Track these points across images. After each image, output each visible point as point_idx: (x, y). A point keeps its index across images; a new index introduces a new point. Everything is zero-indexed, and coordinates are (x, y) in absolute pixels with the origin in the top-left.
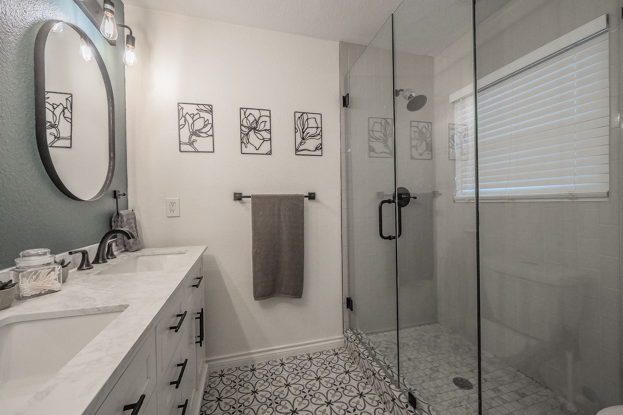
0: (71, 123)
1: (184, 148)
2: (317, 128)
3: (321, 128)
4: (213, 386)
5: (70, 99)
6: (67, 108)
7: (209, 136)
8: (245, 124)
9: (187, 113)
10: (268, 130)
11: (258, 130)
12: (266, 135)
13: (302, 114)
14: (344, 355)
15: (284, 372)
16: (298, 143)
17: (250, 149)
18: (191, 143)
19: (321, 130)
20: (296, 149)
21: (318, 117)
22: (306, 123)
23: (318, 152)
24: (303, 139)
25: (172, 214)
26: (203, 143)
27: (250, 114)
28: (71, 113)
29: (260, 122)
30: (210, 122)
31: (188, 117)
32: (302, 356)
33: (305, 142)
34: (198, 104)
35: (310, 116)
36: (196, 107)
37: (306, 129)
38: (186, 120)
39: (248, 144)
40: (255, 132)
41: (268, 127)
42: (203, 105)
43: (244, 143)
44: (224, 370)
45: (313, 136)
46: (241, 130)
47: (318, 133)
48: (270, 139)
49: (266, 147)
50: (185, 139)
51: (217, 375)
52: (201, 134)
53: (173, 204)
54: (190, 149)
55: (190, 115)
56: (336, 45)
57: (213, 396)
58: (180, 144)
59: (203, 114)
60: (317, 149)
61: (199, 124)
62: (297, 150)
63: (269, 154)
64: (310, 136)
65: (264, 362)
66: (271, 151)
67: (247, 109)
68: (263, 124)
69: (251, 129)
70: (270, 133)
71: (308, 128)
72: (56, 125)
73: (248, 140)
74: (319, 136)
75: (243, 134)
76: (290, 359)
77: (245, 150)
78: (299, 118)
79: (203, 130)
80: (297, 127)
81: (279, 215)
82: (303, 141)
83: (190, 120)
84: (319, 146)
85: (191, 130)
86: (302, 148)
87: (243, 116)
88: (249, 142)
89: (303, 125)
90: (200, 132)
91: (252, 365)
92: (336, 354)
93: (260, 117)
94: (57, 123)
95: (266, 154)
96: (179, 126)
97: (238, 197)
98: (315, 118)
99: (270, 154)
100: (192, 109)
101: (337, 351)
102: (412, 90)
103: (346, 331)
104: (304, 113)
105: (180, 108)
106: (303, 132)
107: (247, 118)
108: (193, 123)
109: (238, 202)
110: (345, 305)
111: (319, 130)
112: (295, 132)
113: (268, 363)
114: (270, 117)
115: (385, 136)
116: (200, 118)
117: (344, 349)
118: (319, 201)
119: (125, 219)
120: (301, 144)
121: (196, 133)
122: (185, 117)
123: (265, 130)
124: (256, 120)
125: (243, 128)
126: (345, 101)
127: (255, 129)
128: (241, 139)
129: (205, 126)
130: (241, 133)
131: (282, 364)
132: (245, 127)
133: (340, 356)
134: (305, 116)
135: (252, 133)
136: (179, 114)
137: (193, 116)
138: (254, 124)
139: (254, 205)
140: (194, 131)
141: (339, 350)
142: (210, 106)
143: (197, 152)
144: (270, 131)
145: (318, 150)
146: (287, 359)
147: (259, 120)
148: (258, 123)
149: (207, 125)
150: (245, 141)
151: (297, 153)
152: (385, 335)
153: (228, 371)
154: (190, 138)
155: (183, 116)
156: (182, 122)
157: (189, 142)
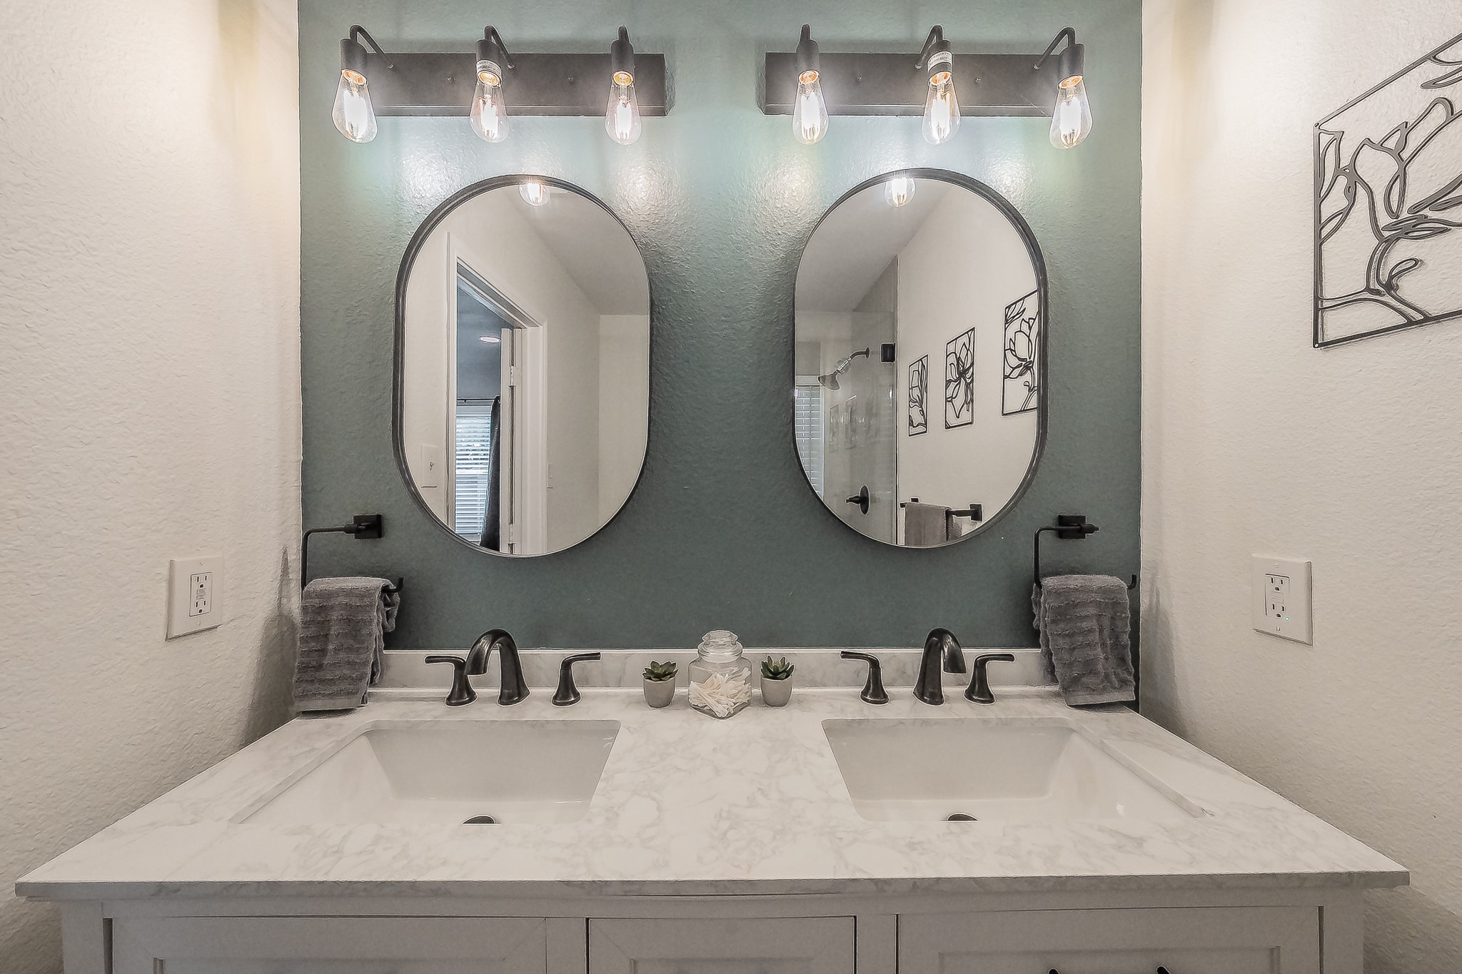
1: (1344, 321)
9: (1367, 141)
18: (1383, 287)
25: (1271, 624)
31: (1370, 161)
34: (1433, 57)
36: (1423, 73)
38: (1354, 186)
50: (1347, 278)
53: (1277, 580)
54: (1378, 317)
55: (1382, 145)
58: (1318, 316)
83: (1377, 169)
85: (1384, 219)
90: (1439, 204)
96: (1318, 228)
100: (1395, 106)
105: (1325, 138)
108: (1400, 173)
116: (1447, 121)
121: (1407, 227)
122: (1348, 169)
136: (1318, 174)
137: (1405, 139)
140: (1404, 215)
143: (1420, 324)
154: (1379, 263)
155: (1339, 171)
156: (1336, 201)
157: (1368, 289)
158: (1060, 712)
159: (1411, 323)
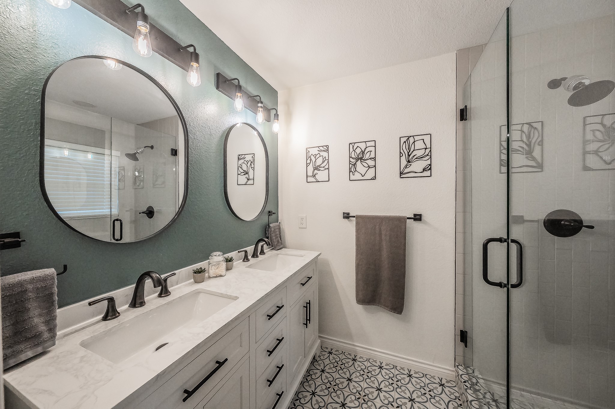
0: (254, 170)
1: (310, 179)
2: (426, 149)
3: (431, 148)
4: (322, 357)
5: (253, 157)
6: (252, 162)
7: (326, 169)
8: (353, 156)
9: (312, 154)
10: (373, 158)
11: (364, 160)
12: (371, 163)
13: (408, 138)
14: (452, 391)
15: (380, 375)
16: (403, 166)
17: (357, 176)
18: (314, 176)
19: (430, 151)
20: (400, 172)
21: (427, 139)
22: (413, 146)
23: (428, 173)
24: (409, 162)
25: (302, 226)
26: (322, 175)
27: (358, 146)
28: (254, 164)
29: (366, 152)
30: (327, 158)
31: (312, 157)
32: (402, 369)
33: (411, 165)
34: (318, 147)
35: (416, 138)
36: (317, 149)
37: (413, 151)
38: (311, 160)
39: (355, 172)
40: (361, 161)
41: (373, 156)
42: (322, 146)
43: (352, 172)
44: (333, 349)
45: (421, 158)
46: (350, 161)
47: (426, 154)
48: (375, 166)
49: (371, 173)
50: (310, 173)
51: (327, 350)
52: (321, 169)
53: (302, 219)
54: (313, 180)
55: (313, 156)
56: (453, 56)
57: (320, 366)
58: (307, 177)
59: (322, 154)
60: (424, 170)
61: (319, 161)
62: (402, 173)
63: (373, 179)
64: (416, 158)
65: (365, 357)
66: (375, 176)
67: (355, 143)
68: (369, 154)
69: (357, 159)
70: (375, 161)
71: (414, 150)
72: (248, 172)
73: (355, 169)
74: (428, 157)
75: (351, 164)
76: (389, 366)
77: (352, 177)
78: (405, 142)
79: (322, 166)
80: (402, 151)
81: (380, 234)
82: (409, 164)
83: (313, 159)
84: (428, 167)
85: (314, 167)
86: (407, 170)
87: (351, 150)
88: (356, 170)
89: (409, 149)
90: (320, 167)
91: (355, 355)
92: (442, 385)
93: (366, 147)
94: (248, 171)
95: (371, 179)
96: (307, 164)
97: (347, 216)
98: (423, 140)
99: (375, 179)
100: (315, 151)
101: (444, 382)
102: (583, 76)
103: (457, 366)
104: (411, 136)
105: (307, 151)
106: (409, 156)
107: (355, 151)
108: (315, 161)
109: (346, 220)
110: (459, 338)
111: (428, 151)
112: (400, 157)
113: (368, 360)
114: (375, 146)
115: (529, 145)
116: (320, 156)
117: (455, 384)
118: (426, 223)
119: (273, 229)
120: (406, 167)
121: (316, 168)
122: (310, 157)
123: (370, 159)
124: (362, 151)
125: (351, 160)
126: (463, 115)
127: (361, 159)
128: (350, 169)
129: (323, 162)
130: (350, 164)
131: (381, 367)
132: (353, 158)
133: (446, 390)
134: (411, 140)
135: (359, 163)
136: (307, 156)
137: (316, 156)
138: (361, 155)
139: (357, 224)
140: (316, 167)
141: (448, 382)
142: (327, 147)
143: (318, 182)
144: (374, 159)
145: (426, 171)
146: (387, 365)
147: (365, 151)
148: (364, 153)
149: (325, 161)
150: (352, 170)
151: (402, 176)
152: (522, 396)
153: (336, 351)
154: (313, 172)
155: (309, 157)
156: (309, 161)
157: (313, 175)
158: (274, 252)
159: (317, 182)
